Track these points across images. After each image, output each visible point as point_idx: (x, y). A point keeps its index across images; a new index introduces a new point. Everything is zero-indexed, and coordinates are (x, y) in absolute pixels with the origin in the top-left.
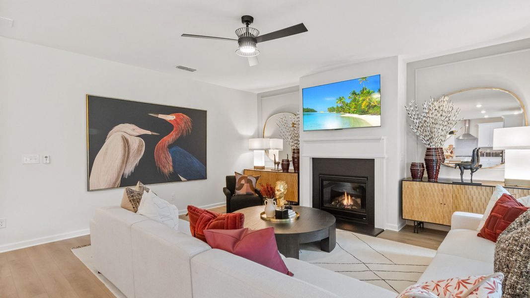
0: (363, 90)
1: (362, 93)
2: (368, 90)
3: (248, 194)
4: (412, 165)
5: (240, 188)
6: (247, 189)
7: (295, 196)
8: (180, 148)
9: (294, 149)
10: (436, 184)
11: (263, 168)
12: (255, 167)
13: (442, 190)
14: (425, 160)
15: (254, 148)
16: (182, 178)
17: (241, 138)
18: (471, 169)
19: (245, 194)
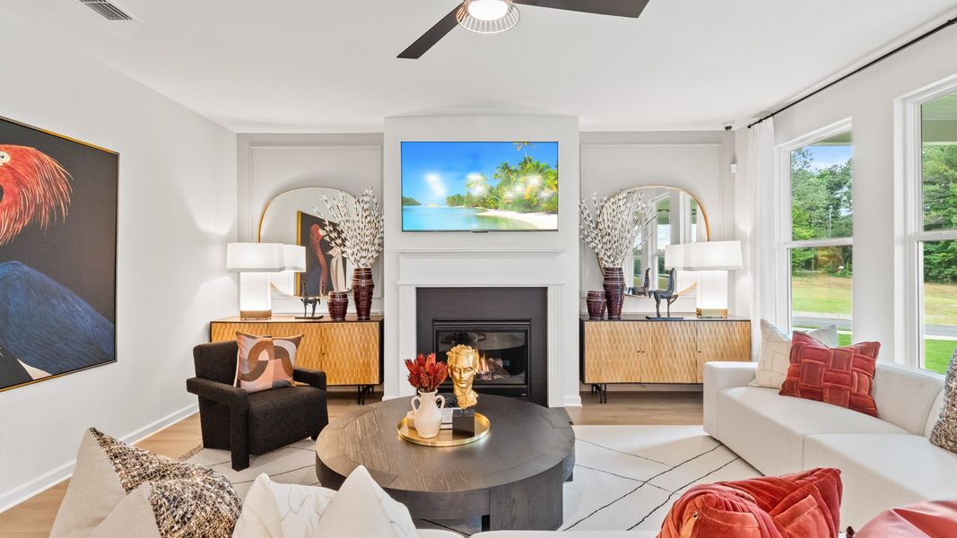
0: (525, 162)
1: (522, 168)
2: (535, 163)
3: (278, 388)
4: (589, 295)
5: (255, 374)
6: (275, 374)
7: (373, 370)
8: (27, 269)
9: (358, 270)
10: (617, 323)
11: (268, 315)
12: (243, 314)
13: (640, 331)
14: (605, 286)
15: (241, 267)
16: (34, 372)
17: (203, 240)
18: (669, 298)
19: (270, 386)
